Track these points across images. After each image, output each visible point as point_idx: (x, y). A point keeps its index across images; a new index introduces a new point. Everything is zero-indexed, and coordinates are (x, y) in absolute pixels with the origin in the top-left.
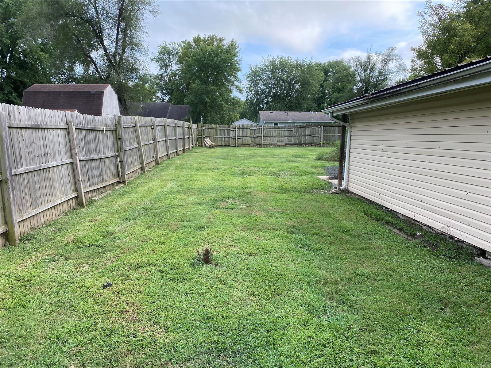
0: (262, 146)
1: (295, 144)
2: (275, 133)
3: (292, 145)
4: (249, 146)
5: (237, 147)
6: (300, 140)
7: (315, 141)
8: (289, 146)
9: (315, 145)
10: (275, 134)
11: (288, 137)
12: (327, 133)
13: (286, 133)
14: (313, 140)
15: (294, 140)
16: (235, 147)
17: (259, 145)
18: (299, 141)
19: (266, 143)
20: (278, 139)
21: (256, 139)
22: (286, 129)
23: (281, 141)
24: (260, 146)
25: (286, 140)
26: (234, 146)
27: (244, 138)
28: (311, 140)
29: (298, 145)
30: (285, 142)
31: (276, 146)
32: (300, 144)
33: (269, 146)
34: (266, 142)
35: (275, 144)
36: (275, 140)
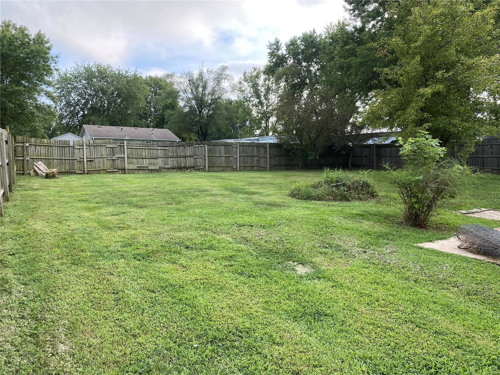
0: (127, 171)
1: (174, 169)
2: (145, 153)
3: (168, 169)
4: (106, 172)
5: (88, 174)
6: (179, 162)
7: (198, 164)
8: (165, 170)
9: (199, 169)
10: (144, 155)
11: (163, 159)
12: (212, 154)
13: (160, 153)
14: (196, 163)
15: (171, 163)
16: (84, 173)
17: (120, 171)
18: (178, 165)
19: (131, 167)
20: (149, 161)
21: (117, 161)
22: (159, 148)
23: (154, 164)
24: (123, 172)
25: (160, 163)
26: (82, 172)
27: (97, 160)
28: (194, 163)
29: (177, 169)
30: (159, 166)
31: (147, 171)
32: (180, 168)
33: (136, 171)
34: (132, 165)
35: (145, 168)
36: (146, 163)
